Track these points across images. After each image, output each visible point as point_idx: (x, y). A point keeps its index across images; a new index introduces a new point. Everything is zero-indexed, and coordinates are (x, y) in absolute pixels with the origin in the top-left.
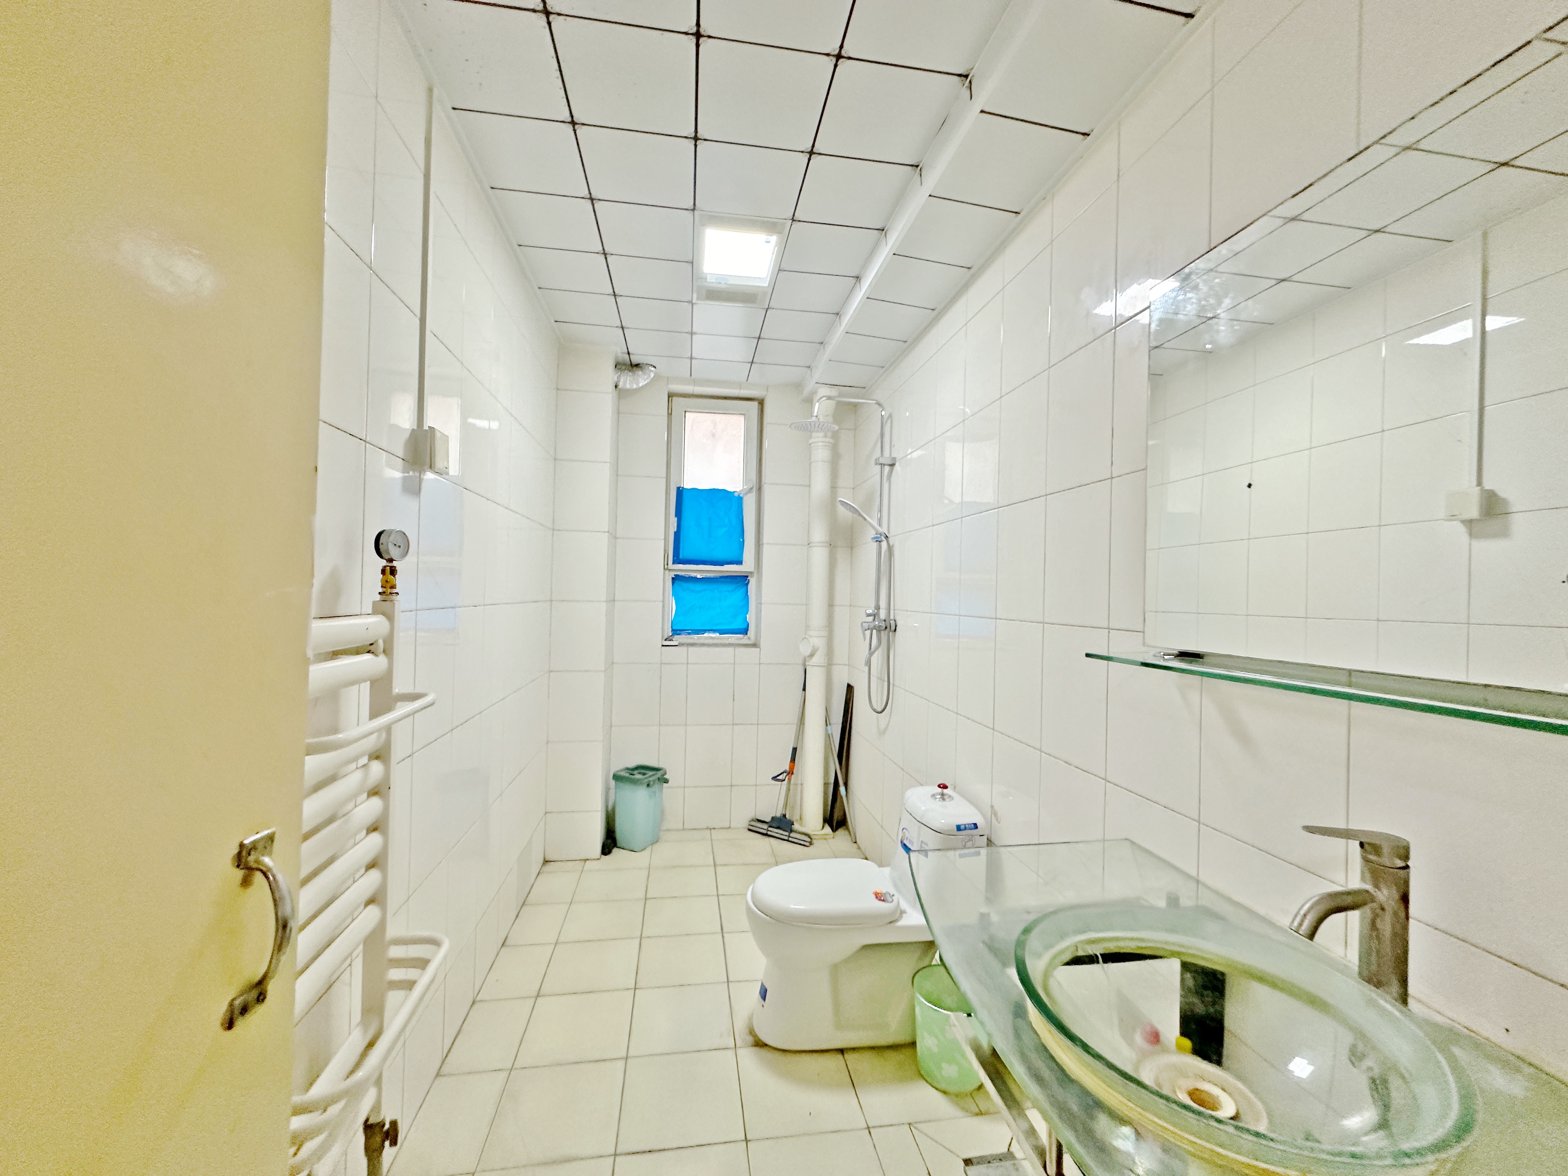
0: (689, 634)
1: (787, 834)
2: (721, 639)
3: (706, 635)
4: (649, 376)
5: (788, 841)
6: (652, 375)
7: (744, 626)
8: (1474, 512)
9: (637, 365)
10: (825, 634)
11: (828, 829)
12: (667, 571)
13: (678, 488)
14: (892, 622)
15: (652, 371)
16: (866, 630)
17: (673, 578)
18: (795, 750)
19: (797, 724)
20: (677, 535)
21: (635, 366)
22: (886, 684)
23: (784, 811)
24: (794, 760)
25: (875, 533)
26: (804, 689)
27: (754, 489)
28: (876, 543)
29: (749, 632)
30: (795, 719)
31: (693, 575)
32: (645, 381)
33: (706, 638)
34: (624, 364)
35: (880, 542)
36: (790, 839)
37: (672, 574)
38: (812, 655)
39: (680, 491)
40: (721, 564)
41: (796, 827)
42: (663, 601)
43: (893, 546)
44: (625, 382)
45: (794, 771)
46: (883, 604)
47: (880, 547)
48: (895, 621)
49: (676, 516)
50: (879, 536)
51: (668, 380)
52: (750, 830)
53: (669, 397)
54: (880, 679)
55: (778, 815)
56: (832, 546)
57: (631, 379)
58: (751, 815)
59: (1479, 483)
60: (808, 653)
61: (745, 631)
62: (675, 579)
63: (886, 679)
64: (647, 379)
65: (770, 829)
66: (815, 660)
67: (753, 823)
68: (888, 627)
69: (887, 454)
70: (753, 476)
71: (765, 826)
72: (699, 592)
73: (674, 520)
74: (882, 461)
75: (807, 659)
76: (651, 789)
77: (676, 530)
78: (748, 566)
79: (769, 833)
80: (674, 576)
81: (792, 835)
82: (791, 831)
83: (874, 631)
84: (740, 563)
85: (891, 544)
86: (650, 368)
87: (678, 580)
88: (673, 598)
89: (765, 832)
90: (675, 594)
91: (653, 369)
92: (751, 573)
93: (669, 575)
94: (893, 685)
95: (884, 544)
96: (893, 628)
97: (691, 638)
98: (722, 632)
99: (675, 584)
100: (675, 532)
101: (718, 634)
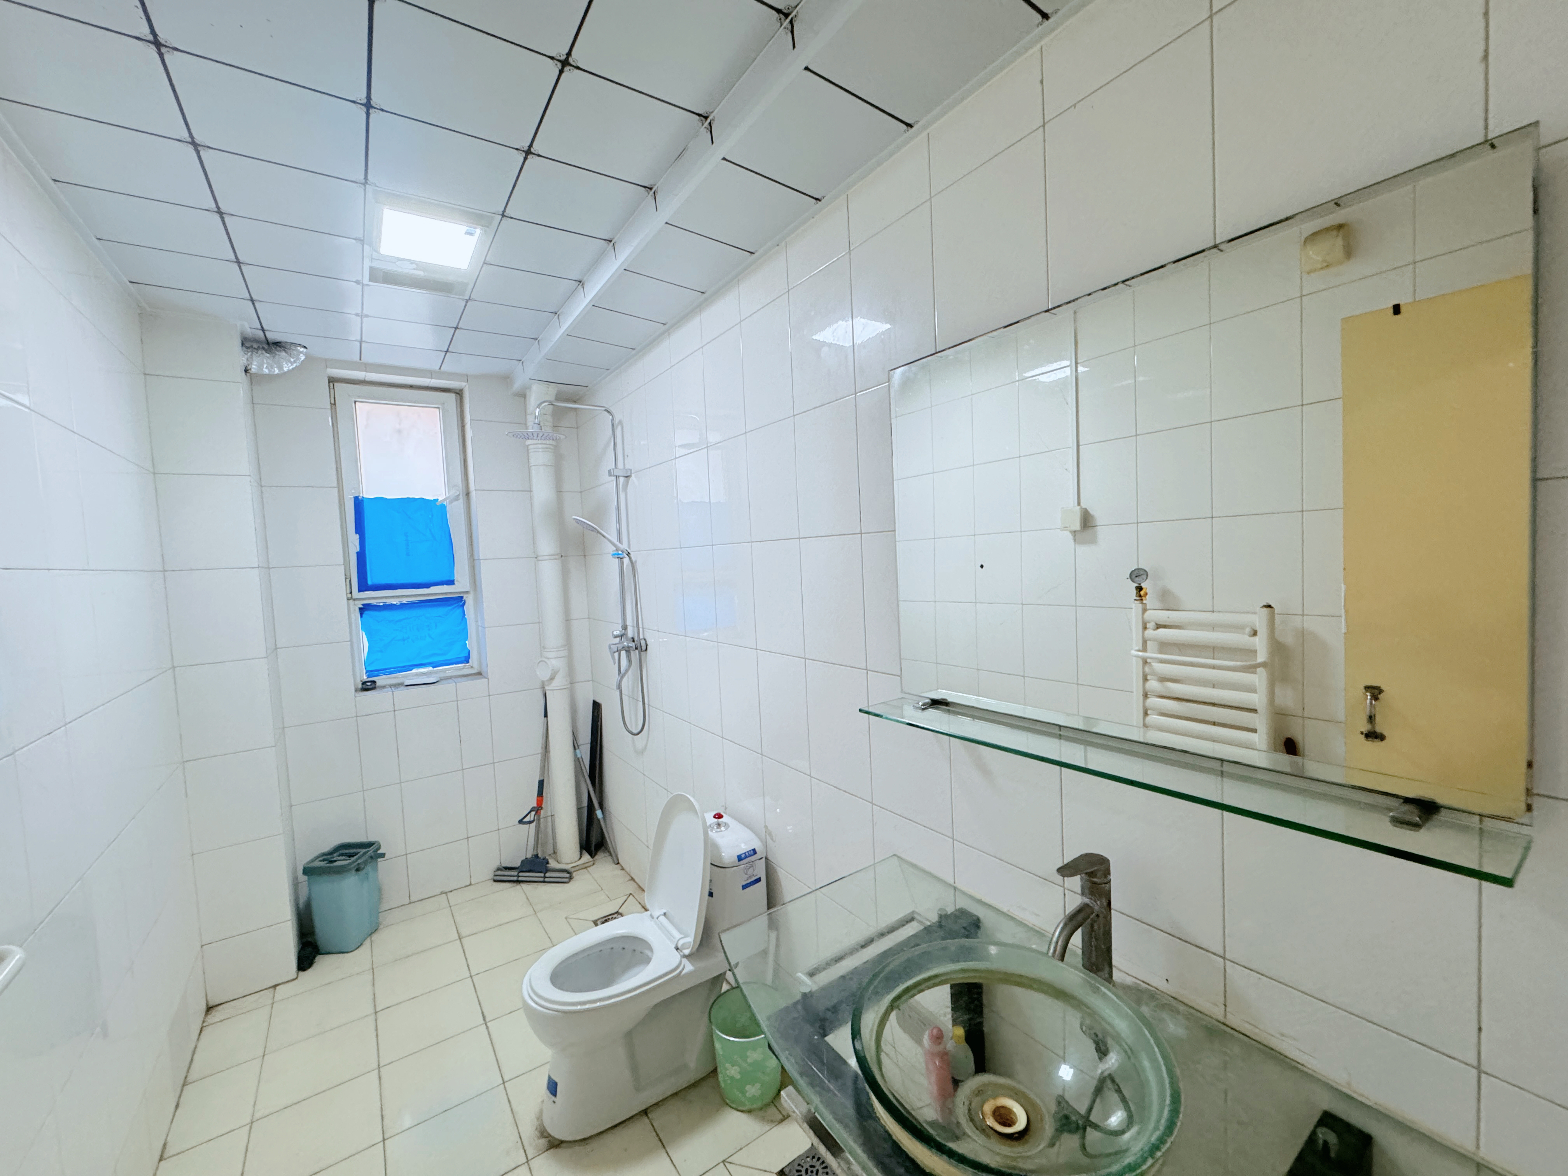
0: (391, 673)
1: (542, 875)
2: (436, 672)
3: (414, 671)
4: (298, 359)
5: (544, 882)
6: (302, 357)
7: (465, 654)
8: (1077, 526)
9: (277, 344)
10: (564, 653)
11: (586, 857)
12: (351, 601)
13: (356, 498)
14: (643, 642)
15: (302, 352)
16: (614, 652)
17: (360, 609)
18: (541, 783)
19: (541, 753)
20: (361, 557)
21: (274, 346)
22: (641, 704)
23: (535, 851)
24: (542, 794)
25: (615, 549)
26: (546, 715)
27: (461, 496)
28: (617, 559)
29: (470, 661)
30: (539, 749)
31: (389, 601)
32: (292, 365)
33: (417, 675)
34: (256, 341)
35: (621, 558)
36: (546, 880)
37: (359, 604)
38: (552, 679)
39: (359, 503)
40: (427, 586)
41: (553, 864)
42: (351, 641)
43: (636, 561)
44: (260, 367)
45: (543, 806)
46: (629, 622)
47: (622, 564)
48: (645, 640)
49: (356, 533)
50: (620, 552)
51: (328, 362)
52: (495, 881)
53: (329, 382)
54: (633, 698)
55: (529, 856)
56: (562, 556)
57: (270, 361)
58: (496, 864)
59: (1079, 504)
60: (548, 677)
61: (467, 660)
62: (362, 610)
63: (641, 699)
64: (295, 362)
65: (521, 874)
66: (556, 683)
67: (499, 873)
68: (639, 648)
69: (620, 466)
70: (458, 480)
71: (515, 873)
72: (400, 621)
73: (354, 539)
74: (616, 473)
75: (546, 683)
76: (362, 873)
77: (358, 550)
78: (462, 584)
79: (520, 879)
80: (362, 606)
81: (547, 875)
82: (547, 870)
83: (623, 653)
84: (451, 582)
85: (633, 559)
86: (299, 348)
87: (367, 610)
88: (364, 633)
89: (515, 878)
90: (365, 628)
91: (302, 349)
92: (467, 592)
93: (355, 605)
94: (649, 705)
95: (626, 561)
96: (644, 648)
97: (395, 678)
98: (435, 665)
99: (364, 615)
100: (357, 553)
101: (431, 668)
